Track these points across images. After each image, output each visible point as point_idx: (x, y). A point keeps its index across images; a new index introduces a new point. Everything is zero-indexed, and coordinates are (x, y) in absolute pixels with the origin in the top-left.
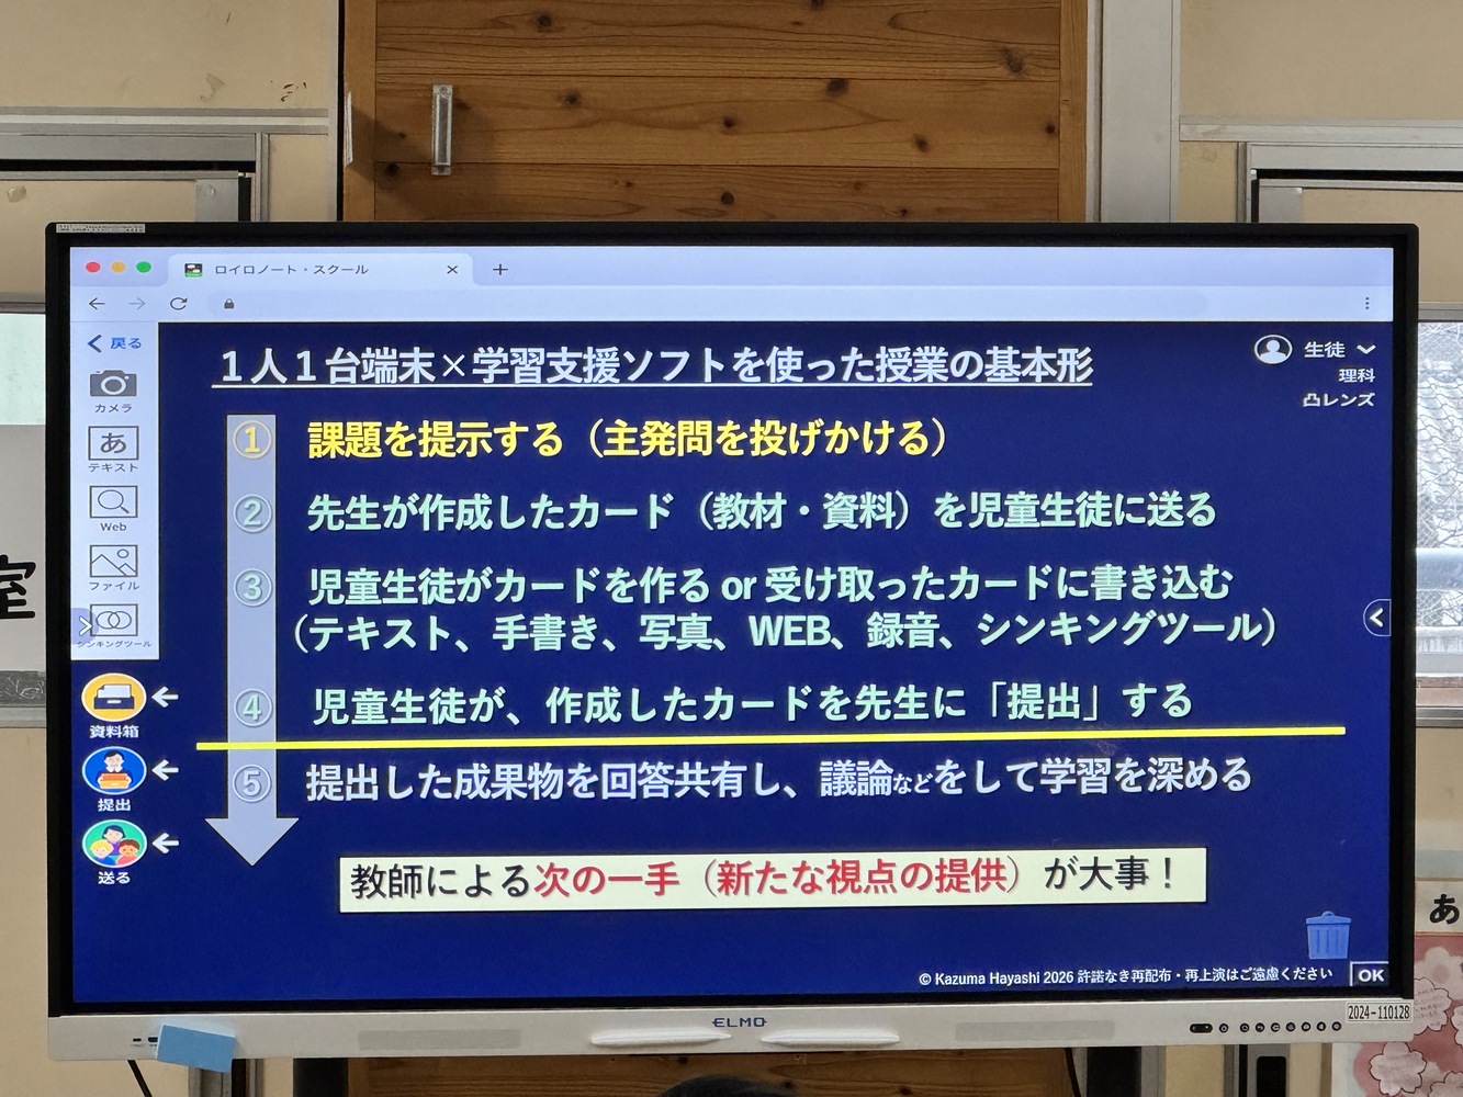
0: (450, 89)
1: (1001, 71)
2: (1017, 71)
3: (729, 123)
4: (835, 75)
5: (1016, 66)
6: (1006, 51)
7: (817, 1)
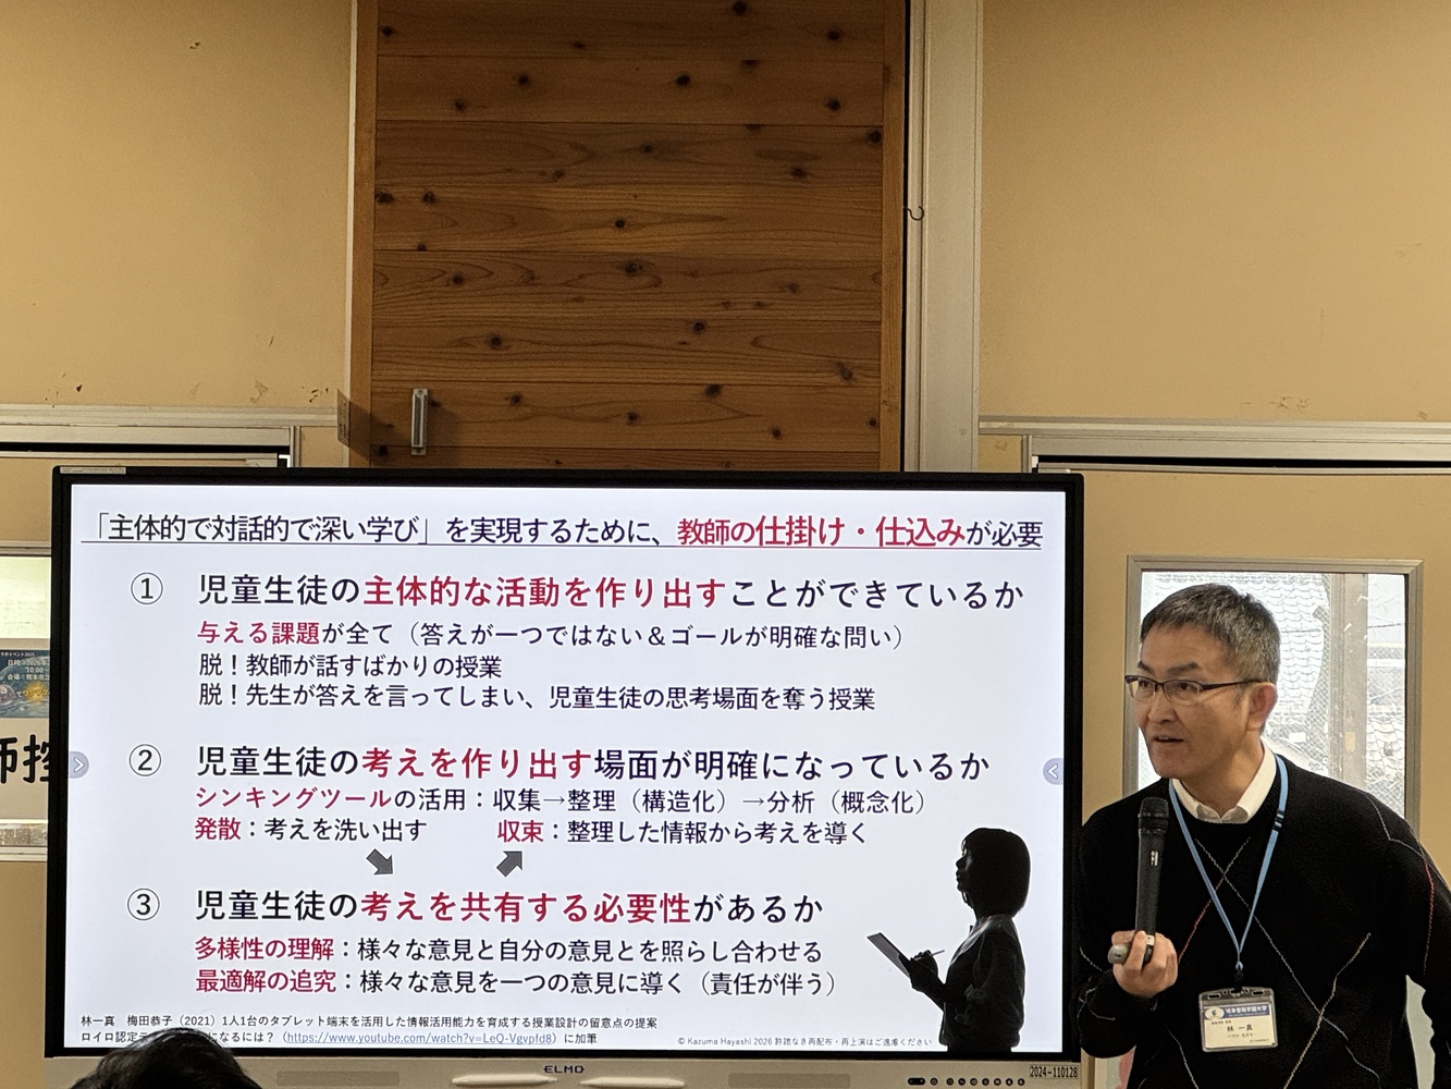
0: (425, 392)
1: (837, 379)
2: (846, 379)
3: (633, 417)
4: (709, 382)
5: (847, 375)
6: (839, 364)
7: (699, 327)
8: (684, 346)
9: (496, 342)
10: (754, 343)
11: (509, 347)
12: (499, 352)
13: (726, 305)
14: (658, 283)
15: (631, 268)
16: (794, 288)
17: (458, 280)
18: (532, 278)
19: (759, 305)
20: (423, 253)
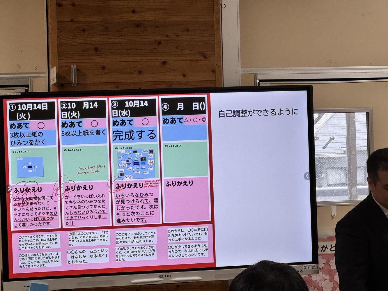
0: (75, 66)
1: (202, 58)
3: (140, 72)
4: (164, 60)
5: (205, 57)
6: (203, 53)
7: (159, 43)
8: (155, 50)
9: (96, 50)
10: (177, 48)
11: (101, 51)
12: (98, 53)
13: (167, 36)
14: (146, 30)
15: (138, 25)
16: (188, 30)
17: (84, 30)
18: (107, 29)
19: (177, 36)
20: (72, 22)
